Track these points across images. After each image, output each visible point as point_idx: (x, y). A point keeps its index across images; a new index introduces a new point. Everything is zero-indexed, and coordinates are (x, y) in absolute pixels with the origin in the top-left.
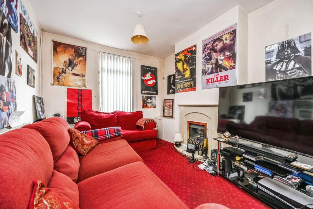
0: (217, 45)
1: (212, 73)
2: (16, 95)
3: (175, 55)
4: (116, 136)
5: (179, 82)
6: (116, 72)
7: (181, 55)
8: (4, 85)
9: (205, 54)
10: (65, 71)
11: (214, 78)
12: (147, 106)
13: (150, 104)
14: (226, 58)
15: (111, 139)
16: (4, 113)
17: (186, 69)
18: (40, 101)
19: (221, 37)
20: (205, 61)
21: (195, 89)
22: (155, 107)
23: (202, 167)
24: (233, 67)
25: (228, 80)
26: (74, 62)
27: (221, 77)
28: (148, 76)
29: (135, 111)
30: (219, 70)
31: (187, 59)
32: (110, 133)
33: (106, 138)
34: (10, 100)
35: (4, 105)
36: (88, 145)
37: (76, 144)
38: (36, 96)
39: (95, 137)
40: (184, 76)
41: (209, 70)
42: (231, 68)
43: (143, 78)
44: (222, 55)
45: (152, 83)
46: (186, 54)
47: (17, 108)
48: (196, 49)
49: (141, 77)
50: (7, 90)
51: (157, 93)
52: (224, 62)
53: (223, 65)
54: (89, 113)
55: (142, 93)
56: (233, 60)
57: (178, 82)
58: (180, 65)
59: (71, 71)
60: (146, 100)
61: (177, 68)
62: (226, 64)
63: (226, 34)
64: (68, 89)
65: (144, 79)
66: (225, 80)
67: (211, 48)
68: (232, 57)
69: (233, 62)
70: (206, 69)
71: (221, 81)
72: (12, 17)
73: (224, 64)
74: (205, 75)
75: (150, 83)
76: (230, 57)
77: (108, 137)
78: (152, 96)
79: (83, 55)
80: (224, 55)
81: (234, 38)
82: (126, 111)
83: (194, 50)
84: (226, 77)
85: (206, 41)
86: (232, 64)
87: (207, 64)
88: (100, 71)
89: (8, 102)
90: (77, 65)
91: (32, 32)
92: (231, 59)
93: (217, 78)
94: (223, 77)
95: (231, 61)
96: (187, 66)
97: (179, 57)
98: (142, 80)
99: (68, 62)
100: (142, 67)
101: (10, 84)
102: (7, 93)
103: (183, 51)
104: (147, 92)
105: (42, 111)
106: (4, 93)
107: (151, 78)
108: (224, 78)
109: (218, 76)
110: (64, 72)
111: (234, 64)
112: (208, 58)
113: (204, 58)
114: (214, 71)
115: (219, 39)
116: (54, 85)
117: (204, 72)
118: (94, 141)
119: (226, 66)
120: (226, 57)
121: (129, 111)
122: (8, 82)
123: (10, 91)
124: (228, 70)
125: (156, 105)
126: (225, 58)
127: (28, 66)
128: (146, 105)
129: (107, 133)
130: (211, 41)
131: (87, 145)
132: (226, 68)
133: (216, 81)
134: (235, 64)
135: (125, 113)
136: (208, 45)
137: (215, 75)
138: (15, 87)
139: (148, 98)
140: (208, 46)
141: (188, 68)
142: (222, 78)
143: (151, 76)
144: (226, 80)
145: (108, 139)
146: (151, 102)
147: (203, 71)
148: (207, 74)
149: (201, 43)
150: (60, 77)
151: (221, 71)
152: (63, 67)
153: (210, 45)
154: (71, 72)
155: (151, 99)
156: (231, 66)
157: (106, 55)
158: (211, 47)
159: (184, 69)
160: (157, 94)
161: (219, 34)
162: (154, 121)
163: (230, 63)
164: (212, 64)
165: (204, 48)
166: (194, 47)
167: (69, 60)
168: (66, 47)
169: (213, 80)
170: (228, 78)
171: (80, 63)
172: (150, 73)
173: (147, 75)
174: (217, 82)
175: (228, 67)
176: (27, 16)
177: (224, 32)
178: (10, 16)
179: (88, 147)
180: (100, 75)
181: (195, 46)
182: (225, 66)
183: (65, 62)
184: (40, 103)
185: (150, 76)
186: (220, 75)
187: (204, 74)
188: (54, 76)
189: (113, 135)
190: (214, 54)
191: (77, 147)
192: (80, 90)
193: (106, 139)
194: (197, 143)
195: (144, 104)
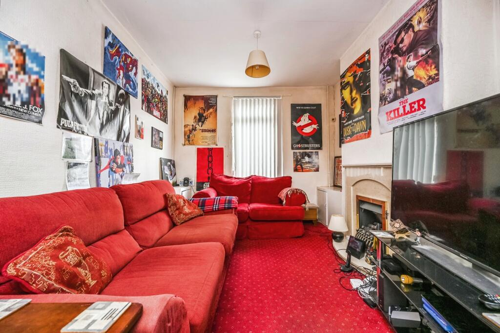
0: (402, 40)
1: (396, 98)
2: (134, 158)
3: (341, 76)
4: (225, 209)
5: (347, 124)
6: (253, 120)
7: (349, 74)
8: (119, 150)
9: (384, 64)
10: (196, 128)
11: (399, 108)
12: (302, 169)
13: (308, 165)
14: (420, 61)
15: (220, 212)
16: (117, 174)
17: (355, 99)
18: (169, 163)
19: (410, 20)
20: (384, 77)
21: (369, 135)
22: (317, 170)
23: (356, 283)
24: (433, 79)
25: (424, 108)
26: (204, 115)
27: (410, 104)
28: (305, 120)
29: (282, 176)
30: (407, 90)
31: (357, 79)
32: (219, 204)
33: (213, 209)
34: (125, 162)
35: (117, 167)
36: (186, 214)
37: (172, 211)
38: (163, 159)
39: (201, 206)
40: (353, 112)
41: (390, 93)
42: (431, 80)
43: (295, 124)
44: (412, 57)
45: (312, 129)
46: (355, 72)
47: (134, 170)
48: (370, 57)
49: (292, 122)
50: (122, 154)
51: (321, 145)
52: (418, 71)
53: (415, 78)
54: (216, 178)
55: (293, 148)
56: (434, 63)
57: (345, 124)
58: (346, 93)
59: (202, 126)
60: (300, 159)
61: (343, 99)
62: (421, 74)
63: (419, 11)
64: (199, 150)
65: (297, 125)
66: (419, 109)
67: (392, 49)
68: (433, 57)
69: (433, 67)
70: (387, 91)
71: (412, 112)
72: (130, 86)
73: (417, 76)
74: (385, 105)
75: (308, 130)
76: (429, 56)
77: (215, 208)
78: (312, 152)
79: (213, 106)
80: (416, 56)
81: (434, 13)
82: (268, 176)
83: (366, 60)
84: (421, 103)
85: (385, 37)
86: (433, 72)
87: (388, 82)
88: (233, 122)
89: (122, 164)
90: (207, 119)
91: (160, 92)
92: (430, 61)
93: (404, 107)
94: (414, 103)
95: (431, 66)
96: (356, 93)
97: (346, 80)
98: (293, 127)
99: (198, 117)
100: (293, 106)
101: (125, 148)
102: (122, 157)
103: (351, 67)
104: (302, 146)
105: (171, 175)
106: (119, 156)
107: (310, 121)
108: (416, 106)
109: (407, 102)
110: (194, 129)
111: (437, 72)
112: (388, 72)
113: (383, 72)
114: (400, 95)
115: (407, 26)
116: (185, 145)
117: (383, 99)
118: (197, 211)
119: (421, 78)
120: (421, 59)
121: (273, 177)
122: (124, 146)
123: (126, 154)
124: (424, 86)
125: (318, 166)
126: (418, 63)
127: (152, 128)
128: (301, 166)
129: (215, 204)
130: (393, 35)
131: (184, 214)
132: (421, 83)
133: (403, 113)
134: (438, 70)
135: (265, 178)
136: (388, 44)
137: (400, 103)
138: (132, 151)
139: (303, 155)
140: (387, 47)
141: (358, 96)
142: (413, 107)
143: (309, 120)
144: (422, 109)
145: (216, 210)
146: (309, 162)
147: (381, 97)
148: (387, 102)
149: (377, 42)
150: (191, 135)
151: (411, 92)
152: (193, 124)
153: (392, 44)
154: (202, 128)
155: (309, 156)
156: (430, 77)
157: (240, 99)
158: (394, 46)
159: (352, 99)
160: (320, 148)
161: (405, 15)
162: (301, 193)
163: (427, 70)
164: (396, 81)
165: (382, 51)
166: (366, 55)
167: (199, 114)
168: (196, 98)
169: (398, 112)
170: (425, 105)
171: (211, 116)
172: (308, 114)
173: (302, 119)
174: (405, 116)
175: (424, 81)
176: (152, 78)
177: (415, 7)
178: (127, 85)
179: (184, 216)
180: (233, 126)
181: (368, 52)
182: (419, 79)
183: (195, 117)
184: (170, 166)
185: (307, 119)
186: (410, 101)
187: (382, 102)
188: (185, 135)
189: (222, 206)
190: (400, 58)
191: (172, 214)
192: (210, 148)
193: (213, 211)
194: (370, 238)
195: (297, 165)
